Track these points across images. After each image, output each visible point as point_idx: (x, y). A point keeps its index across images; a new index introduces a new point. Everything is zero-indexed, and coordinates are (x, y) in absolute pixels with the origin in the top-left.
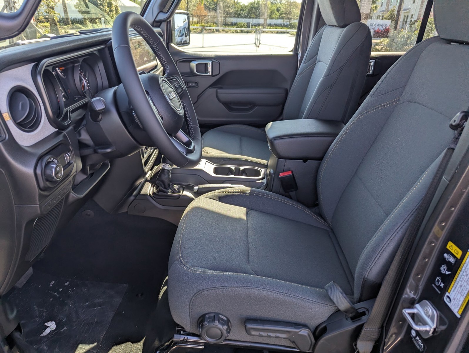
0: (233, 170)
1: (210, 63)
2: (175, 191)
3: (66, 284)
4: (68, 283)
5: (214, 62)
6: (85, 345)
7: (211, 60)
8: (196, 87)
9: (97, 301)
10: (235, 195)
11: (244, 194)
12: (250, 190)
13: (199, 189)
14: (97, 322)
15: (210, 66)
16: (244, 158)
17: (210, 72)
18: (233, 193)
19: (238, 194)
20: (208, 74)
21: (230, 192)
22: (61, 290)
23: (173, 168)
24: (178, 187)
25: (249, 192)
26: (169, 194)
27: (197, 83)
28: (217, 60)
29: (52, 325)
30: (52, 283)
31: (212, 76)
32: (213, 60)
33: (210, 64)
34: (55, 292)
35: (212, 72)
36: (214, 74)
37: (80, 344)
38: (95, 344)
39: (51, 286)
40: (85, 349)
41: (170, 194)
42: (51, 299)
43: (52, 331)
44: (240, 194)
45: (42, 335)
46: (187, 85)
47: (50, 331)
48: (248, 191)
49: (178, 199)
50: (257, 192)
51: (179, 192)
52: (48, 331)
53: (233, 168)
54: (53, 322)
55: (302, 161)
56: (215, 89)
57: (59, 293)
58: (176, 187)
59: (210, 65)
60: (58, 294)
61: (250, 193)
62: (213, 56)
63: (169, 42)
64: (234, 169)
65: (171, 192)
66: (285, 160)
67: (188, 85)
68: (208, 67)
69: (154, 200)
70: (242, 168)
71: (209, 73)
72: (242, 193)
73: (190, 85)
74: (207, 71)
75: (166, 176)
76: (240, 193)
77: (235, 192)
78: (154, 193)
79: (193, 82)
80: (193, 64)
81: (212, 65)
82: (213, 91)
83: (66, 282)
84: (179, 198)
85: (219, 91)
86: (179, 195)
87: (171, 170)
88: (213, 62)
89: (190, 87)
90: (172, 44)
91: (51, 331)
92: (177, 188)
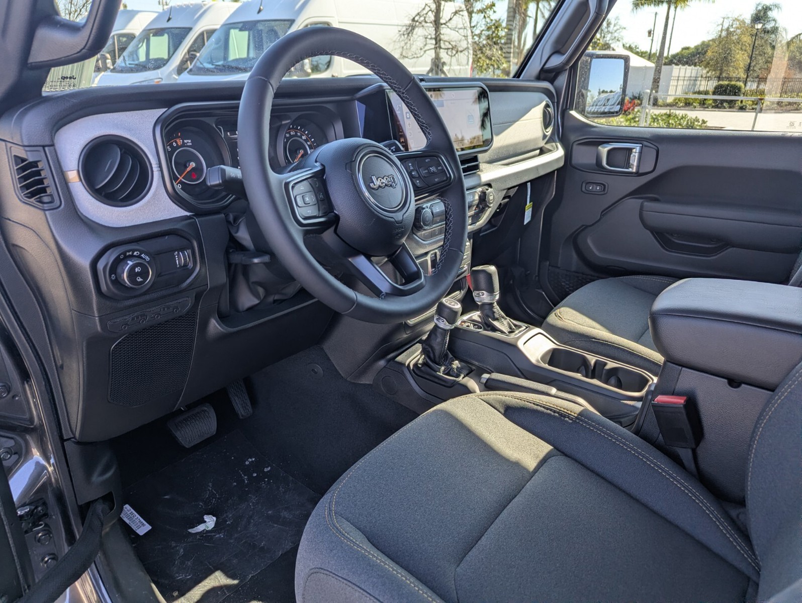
0: (591, 365)
1: (638, 148)
2: (451, 373)
3: (266, 470)
4: (269, 468)
5: (646, 146)
6: (224, 575)
7: (641, 144)
8: (600, 193)
9: (285, 514)
10: (542, 413)
11: (562, 416)
12: (578, 412)
13: (488, 380)
14: (263, 548)
15: (637, 155)
16: (627, 346)
17: (635, 168)
18: (539, 408)
19: (549, 412)
20: (630, 170)
21: (534, 404)
22: (255, 475)
23: (455, 327)
24: (459, 366)
25: (576, 415)
26: (438, 373)
27: (604, 185)
28: (652, 144)
29: (210, 522)
30: (251, 460)
31: (638, 174)
32: (645, 143)
33: (638, 151)
34: (245, 476)
35: (638, 166)
36: (641, 171)
37: (219, 571)
38: (236, 582)
39: (247, 463)
40: (219, 581)
41: (441, 374)
42: (235, 484)
43: (205, 531)
44: (553, 413)
45: (190, 530)
46: (585, 187)
47: (203, 529)
48: (573, 414)
49: (450, 387)
50: (593, 421)
51: (458, 376)
52: (201, 528)
53: (592, 359)
54: (215, 518)
55: (726, 381)
56: (641, 201)
57: (250, 478)
58: (456, 364)
59: (636, 152)
60: (248, 479)
61: (576, 417)
62: (648, 136)
63: (568, 107)
64: (593, 362)
65: (444, 371)
66: (680, 368)
67: (587, 189)
68: (632, 155)
69: (412, 376)
70: (611, 364)
71: (633, 169)
72: (558, 413)
73: (591, 188)
74: (628, 165)
75: (439, 340)
76: (555, 412)
77: (544, 407)
78: (416, 365)
79: (598, 184)
80: (604, 150)
81: (641, 153)
82: (634, 204)
83: (267, 467)
84: (454, 386)
85: (647, 204)
86: (455, 381)
87: (451, 330)
88: (644, 147)
89: (589, 192)
90: (573, 113)
91: (203, 531)
92: (457, 367)
